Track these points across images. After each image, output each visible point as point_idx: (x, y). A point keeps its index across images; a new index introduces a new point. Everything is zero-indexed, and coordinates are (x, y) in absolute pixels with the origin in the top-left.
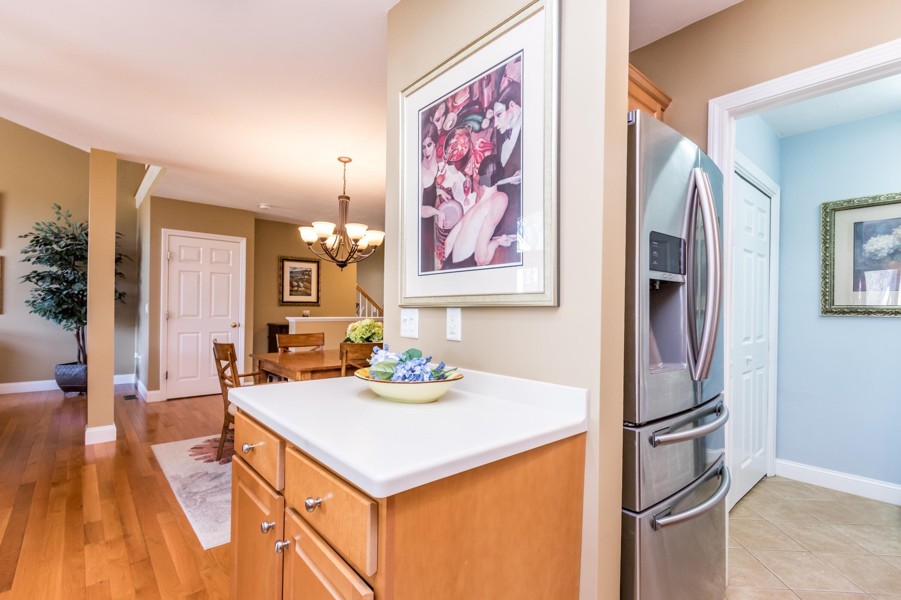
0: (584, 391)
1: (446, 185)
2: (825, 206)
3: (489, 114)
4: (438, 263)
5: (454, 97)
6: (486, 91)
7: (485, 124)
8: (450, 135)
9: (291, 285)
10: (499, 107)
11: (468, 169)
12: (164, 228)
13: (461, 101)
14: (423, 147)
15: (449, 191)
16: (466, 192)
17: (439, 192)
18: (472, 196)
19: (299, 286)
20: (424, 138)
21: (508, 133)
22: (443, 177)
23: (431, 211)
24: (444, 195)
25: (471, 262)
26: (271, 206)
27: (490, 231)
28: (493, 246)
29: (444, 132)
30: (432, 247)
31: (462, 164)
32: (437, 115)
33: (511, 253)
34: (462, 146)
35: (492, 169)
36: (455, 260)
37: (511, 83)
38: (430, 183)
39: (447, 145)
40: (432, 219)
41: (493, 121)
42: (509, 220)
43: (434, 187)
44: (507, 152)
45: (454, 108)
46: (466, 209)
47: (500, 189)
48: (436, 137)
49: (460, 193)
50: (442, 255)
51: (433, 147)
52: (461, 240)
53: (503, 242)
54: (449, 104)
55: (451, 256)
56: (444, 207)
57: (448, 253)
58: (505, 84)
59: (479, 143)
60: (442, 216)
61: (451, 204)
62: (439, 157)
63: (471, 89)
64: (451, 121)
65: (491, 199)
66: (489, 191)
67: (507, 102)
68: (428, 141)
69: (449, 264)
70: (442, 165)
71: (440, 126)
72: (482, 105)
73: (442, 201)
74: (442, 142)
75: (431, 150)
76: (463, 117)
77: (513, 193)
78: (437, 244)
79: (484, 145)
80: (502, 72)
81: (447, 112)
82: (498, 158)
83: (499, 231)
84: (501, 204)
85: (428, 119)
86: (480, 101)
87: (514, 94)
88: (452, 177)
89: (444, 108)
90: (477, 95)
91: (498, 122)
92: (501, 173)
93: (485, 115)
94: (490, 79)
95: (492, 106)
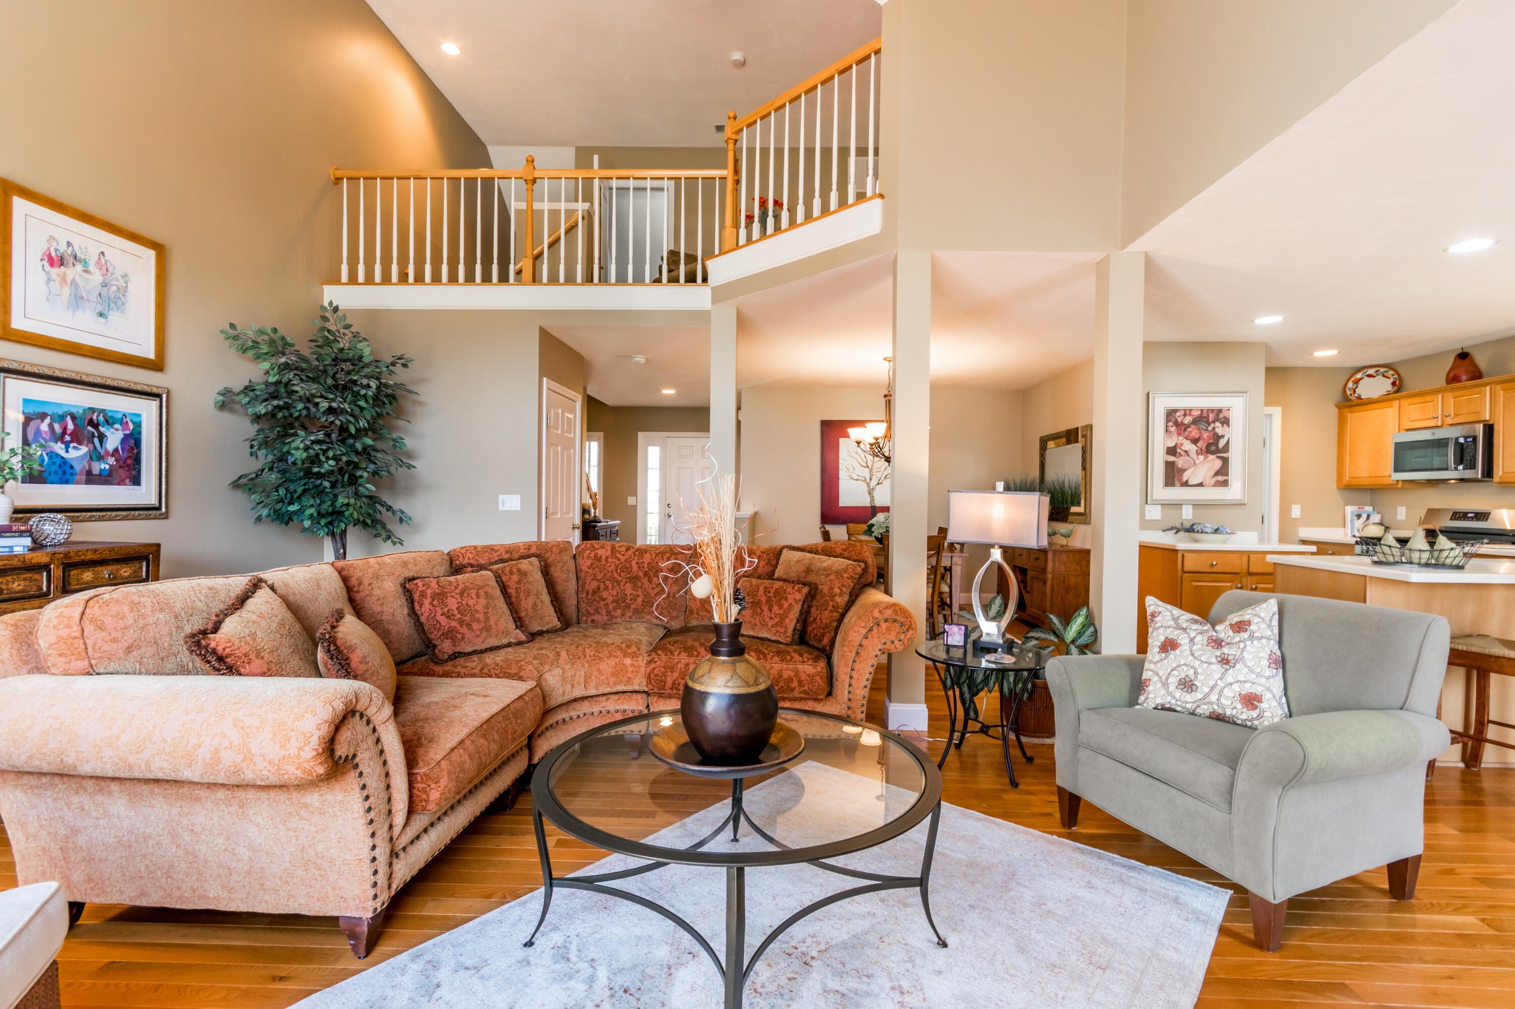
1: (1183, 448)
3: (1212, 425)
4: (1177, 483)
5: (1191, 410)
6: (1211, 415)
7: (1210, 428)
8: (1188, 426)
10: (1218, 424)
11: (1199, 444)
13: (1196, 413)
14: (1167, 427)
15: (1186, 452)
16: (1198, 454)
17: (1178, 450)
18: (1201, 457)
20: (1167, 422)
21: (1223, 436)
22: (1182, 445)
23: (1171, 458)
24: (1182, 453)
25: (1201, 485)
27: (1212, 473)
28: (1213, 481)
29: (1182, 423)
30: (1173, 475)
31: (1195, 441)
32: (1178, 414)
33: (1225, 483)
34: (1195, 433)
35: (1213, 448)
36: (1190, 483)
37: (1225, 417)
38: (1172, 444)
39: (1185, 430)
40: (1173, 463)
41: (1214, 428)
42: (1224, 470)
43: (1175, 447)
44: (1222, 443)
45: (1190, 415)
46: (1197, 462)
47: (1218, 457)
48: (1176, 424)
49: (1193, 454)
50: (1180, 480)
51: (1174, 428)
52: (1192, 475)
53: (1220, 478)
54: (1187, 412)
55: (1187, 481)
56: (1181, 458)
57: (1185, 479)
58: (1221, 416)
59: (1205, 435)
60: (1180, 462)
61: (1187, 458)
62: (1179, 434)
63: (1202, 410)
64: (1188, 420)
65: (1212, 460)
66: (1211, 457)
67: (1222, 423)
68: (1170, 424)
69: (1186, 484)
70: (1181, 438)
71: (1179, 420)
72: (1208, 420)
73: (1181, 455)
74: (1181, 428)
75: (1173, 429)
76: (1196, 421)
77: (1225, 461)
78: (1176, 474)
79: (1209, 437)
80: (1220, 411)
81: (1185, 415)
82: (1217, 444)
83: (1217, 474)
84: (1218, 464)
85: (1170, 414)
86: (1207, 418)
87: (1226, 422)
88: (1188, 446)
89: (1183, 413)
90: (1205, 414)
91: (1217, 430)
92: (1218, 451)
93: (1209, 425)
94: (1213, 411)
95: (1214, 422)
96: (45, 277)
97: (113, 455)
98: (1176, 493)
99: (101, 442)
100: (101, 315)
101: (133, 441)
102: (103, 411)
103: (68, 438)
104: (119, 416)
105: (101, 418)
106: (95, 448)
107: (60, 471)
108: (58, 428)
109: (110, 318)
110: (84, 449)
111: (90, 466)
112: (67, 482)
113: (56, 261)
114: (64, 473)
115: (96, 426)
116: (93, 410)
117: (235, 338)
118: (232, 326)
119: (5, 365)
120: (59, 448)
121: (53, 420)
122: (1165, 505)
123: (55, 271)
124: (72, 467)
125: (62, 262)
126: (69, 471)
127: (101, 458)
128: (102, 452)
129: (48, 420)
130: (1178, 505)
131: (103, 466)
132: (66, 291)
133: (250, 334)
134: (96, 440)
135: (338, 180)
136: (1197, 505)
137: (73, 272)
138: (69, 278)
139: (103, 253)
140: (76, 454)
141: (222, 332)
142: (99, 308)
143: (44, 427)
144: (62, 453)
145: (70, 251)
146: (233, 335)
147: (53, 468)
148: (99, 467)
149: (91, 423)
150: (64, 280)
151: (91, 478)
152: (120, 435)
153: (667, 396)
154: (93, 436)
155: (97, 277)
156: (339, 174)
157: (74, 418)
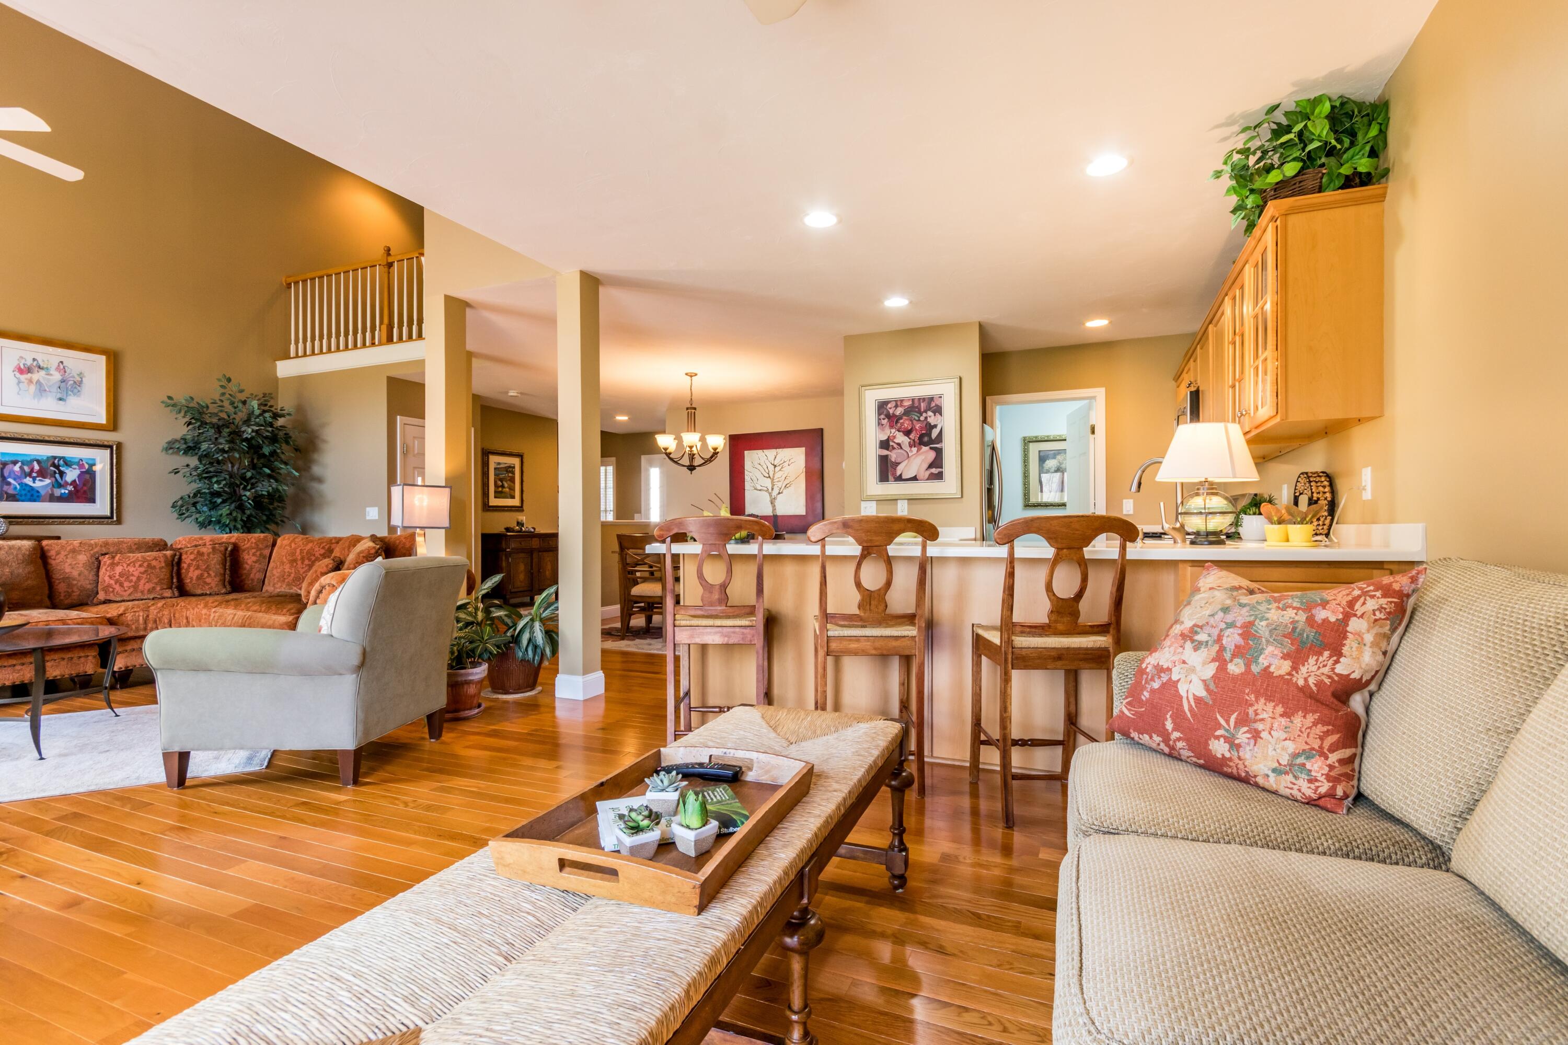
0: (973, 529)
1: (896, 441)
2: (1025, 439)
3: (924, 415)
4: (891, 477)
5: (902, 401)
6: (922, 404)
7: (922, 418)
8: (900, 418)
9: (496, 486)
10: (930, 413)
11: (912, 436)
12: (402, 415)
13: (907, 404)
14: (879, 419)
15: (899, 444)
16: (911, 446)
17: (891, 443)
18: (915, 450)
19: (503, 486)
20: (879, 414)
21: (935, 426)
22: (894, 437)
23: (885, 452)
24: (895, 446)
25: (915, 479)
26: (521, 393)
27: (926, 466)
28: (928, 473)
29: (894, 415)
30: (887, 470)
31: (907, 433)
32: (889, 406)
33: (939, 476)
34: (907, 425)
35: (926, 439)
36: (904, 477)
37: (937, 405)
38: (884, 438)
39: (897, 422)
40: (887, 456)
41: (926, 418)
42: (937, 462)
43: (888, 440)
44: (935, 433)
45: (901, 406)
46: (910, 454)
47: (931, 448)
48: (888, 416)
49: (906, 446)
50: (894, 474)
51: (886, 420)
52: (908, 468)
53: (934, 471)
54: (898, 403)
55: (901, 475)
56: (895, 451)
57: (898, 473)
58: (933, 404)
59: (918, 426)
60: (894, 456)
61: (900, 451)
62: (891, 427)
63: (913, 400)
64: (899, 411)
65: (926, 452)
66: (925, 449)
67: (935, 412)
68: (882, 416)
69: (899, 479)
70: (893, 431)
71: (891, 411)
72: (920, 409)
73: (894, 448)
74: (893, 420)
75: (885, 422)
76: (907, 412)
77: (939, 452)
78: (890, 469)
79: (921, 427)
80: (931, 399)
81: (896, 406)
82: (929, 435)
83: (931, 466)
84: (932, 455)
85: (882, 406)
86: (919, 408)
87: (938, 410)
88: (901, 438)
89: (893, 404)
90: (916, 404)
91: (929, 420)
92: (931, 441)
93: (921, 415)
94: (924, 400)
95: (926, 412)
96: (16, 381)
97: (71, 484)
98: (892, 488)
99: (61, 476)
100: (60, 399)
101: (88, 477)
102: (63, 458)
103: (34, 475)
104: (77, 460)
105: (61, 462)
106: (56, 480)
107: (29, 494)
108: (26, 469)
109: (68, 401)
110: (47, 481)
111: (52, 491)
112: (35, 501)
113: (25, 370)
114: (32, 495)
115: (57, 467)
116: (55, 458)
117: (174, 405)
118: (170, 398)
119: (3, 435)
120: (28, 481)
121: (23, 463)
122: (880, 501)
123: (23, 377)
124: (38, 492)
125: (29, 370)
126: (36, 494)
127: (60, 486)
128: (62, 483)
129: (19, 464)
130: (894, 500)
131: (63, 491)
132: (33, 388)
133: (184, 402)
134: (57, 476)
135: (289, 286)
136: (911, 500)
137: (37, 376)
138: (35, 380)
139: (62, 362)
140: (41, 484)
141: (163, 402)
142: (59, 396)
143: (17, 468)
144: (31, 484)
145: (35, 363)
146: (171, 403)
147: (23, 492)
148: (58, 492)
149: (54, 465)
150: (30, 381)
151: (52, 499)
152: (77, 472)
153: (621, 422)
154: (55, 473)
155: (57, 376)
156: (289, 280)
157: (39, 462)
